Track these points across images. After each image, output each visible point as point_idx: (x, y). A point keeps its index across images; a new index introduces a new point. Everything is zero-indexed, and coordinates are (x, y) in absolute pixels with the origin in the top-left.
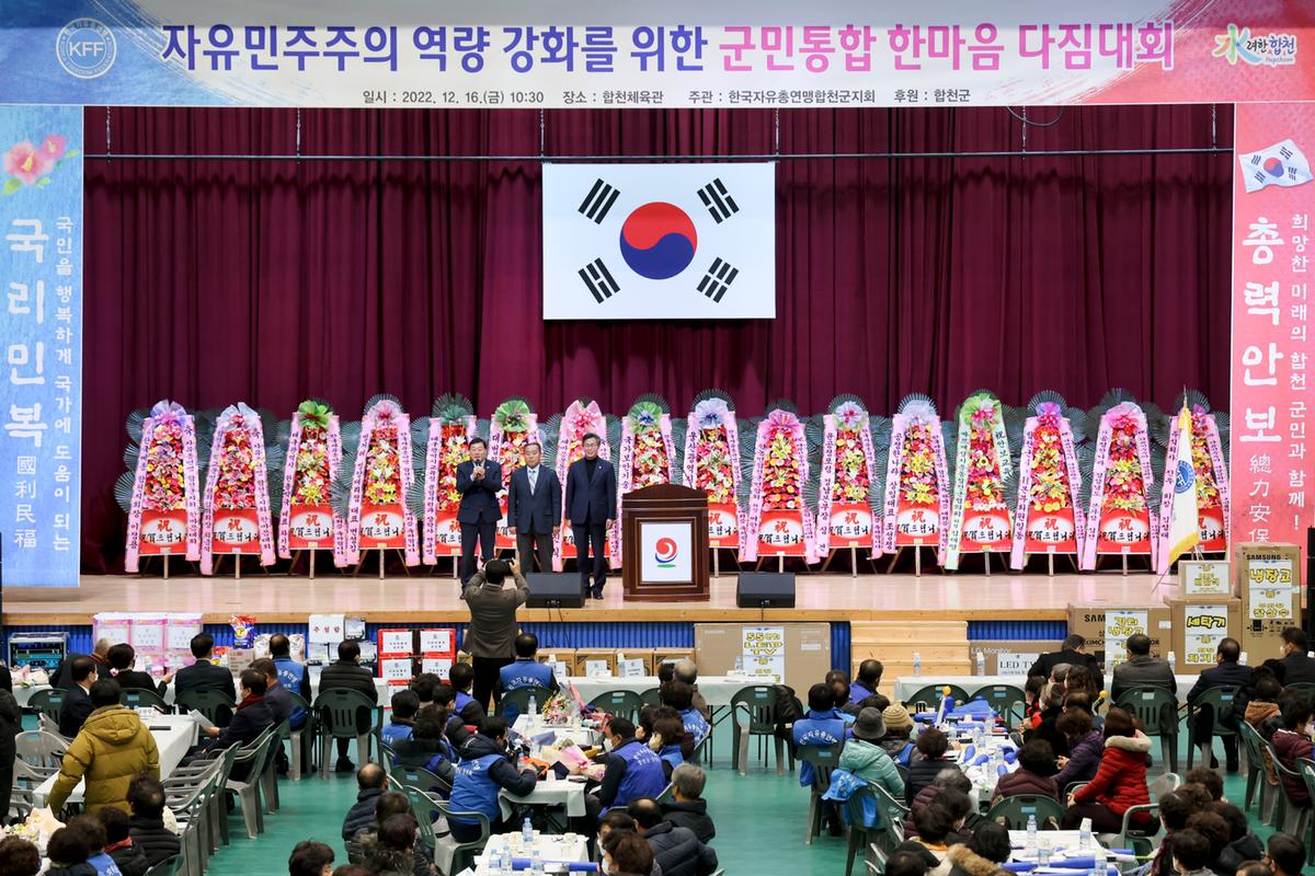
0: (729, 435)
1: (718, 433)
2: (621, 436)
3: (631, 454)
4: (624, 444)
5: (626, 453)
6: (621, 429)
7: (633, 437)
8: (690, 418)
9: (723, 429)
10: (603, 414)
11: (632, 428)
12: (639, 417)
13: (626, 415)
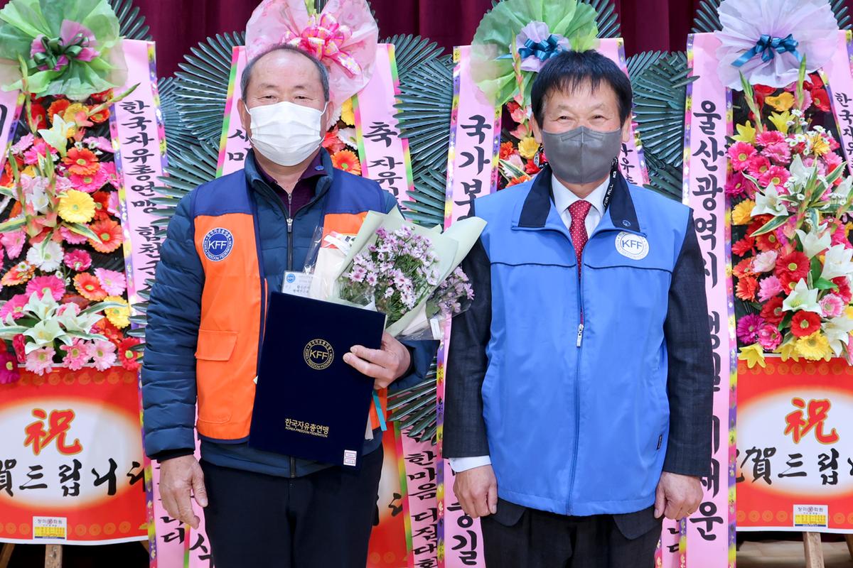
0: (838, 108)
1: (805, 98)
2: (451, 115)
3: (486, 178)
4: (461, 143)
5: (471, 173)
6: (452, 87)
7: (493, 117)
8: (698, 49)
9: (816, 87)
10: (385, 34)
11: (492, 85)
12: (516, 47)
13: (468, 42)
